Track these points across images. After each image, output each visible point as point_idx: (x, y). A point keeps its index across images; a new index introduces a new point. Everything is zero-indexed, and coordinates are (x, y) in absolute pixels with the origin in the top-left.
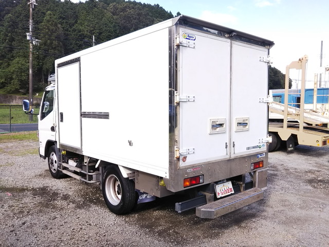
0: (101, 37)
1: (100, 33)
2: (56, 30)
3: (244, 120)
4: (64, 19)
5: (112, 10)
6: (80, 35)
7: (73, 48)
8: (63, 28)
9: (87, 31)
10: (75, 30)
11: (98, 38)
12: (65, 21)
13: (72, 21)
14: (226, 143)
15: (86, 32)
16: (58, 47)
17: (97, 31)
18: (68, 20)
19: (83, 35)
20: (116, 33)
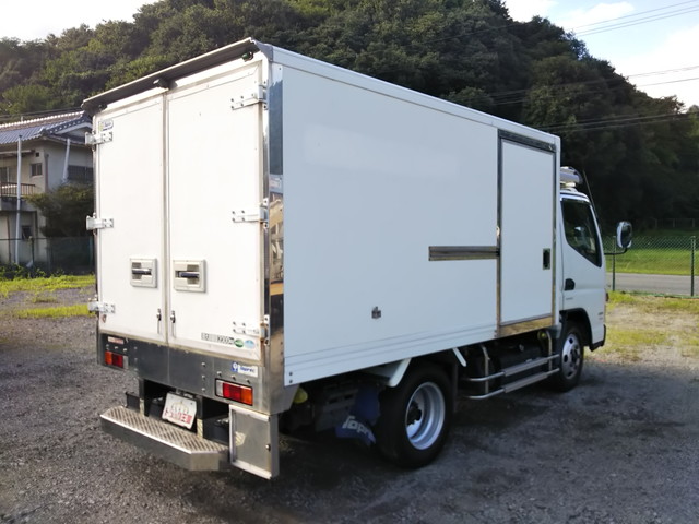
14: (159, 310)
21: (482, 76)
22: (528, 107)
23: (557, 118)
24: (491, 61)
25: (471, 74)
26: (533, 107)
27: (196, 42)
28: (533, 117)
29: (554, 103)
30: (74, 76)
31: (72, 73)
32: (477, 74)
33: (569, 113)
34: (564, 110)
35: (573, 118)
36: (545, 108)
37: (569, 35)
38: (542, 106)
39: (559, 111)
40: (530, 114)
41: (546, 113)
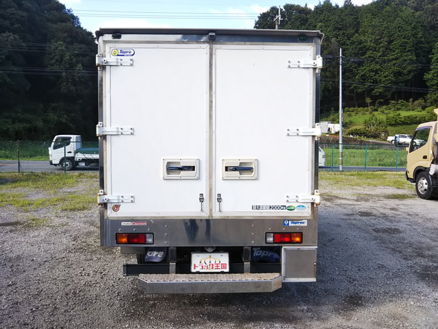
0: (391, 47)
1: (390, 42)
2: (328, 45)
3: (241, 163)
4: (340, 29)
5: (415, 5)
6: (361, 49)
7: (351, 66)
8: (339, 41)
9: (371, 41)
10: (353, 43)
11: (387, 49)
12: (341, 32)
13: (351, 31)
14: (202, 195)
15: (369, 44)
16: (330, 67)
17: (386, 39)
18: (346, 30)
19: (365, 47)
20: (416, 38)
21: (16, 26)
22: (50, 54)
23: (70, 64)
24: (22, 17)
25: (7, 23)
26: (53, 54)
28: (53, 61)
29: (68, 54)
32: (12, 24)
33: (78, 62)
34: (74, 60)
35: (80, 65)
36: (62, 56)
37: (69, 11)
38: (59, 55)
39: (71, 59)
40: (51, 59)
41: (62, 59)
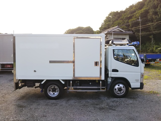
27: (154, 3)
30: (127, 17)
31: (126, 16)
